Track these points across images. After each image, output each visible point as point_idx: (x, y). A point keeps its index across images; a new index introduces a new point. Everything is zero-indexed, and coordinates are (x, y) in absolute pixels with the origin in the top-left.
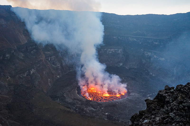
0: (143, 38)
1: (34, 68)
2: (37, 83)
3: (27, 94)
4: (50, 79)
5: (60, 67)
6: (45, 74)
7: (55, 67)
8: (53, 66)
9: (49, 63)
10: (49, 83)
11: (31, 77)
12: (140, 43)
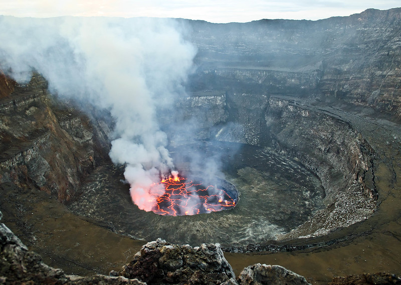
0: (266, 71)
1: (33, 148)
2: (42, 178)
3: (18, 205)
4: (71, 169)
5: (91, 142)
6: (58, 158)
7: (82, 141)
8: (76, 139)
9: (67, 135)
10: (70, 176)
11: (28, 167)
12: (260, 82)
